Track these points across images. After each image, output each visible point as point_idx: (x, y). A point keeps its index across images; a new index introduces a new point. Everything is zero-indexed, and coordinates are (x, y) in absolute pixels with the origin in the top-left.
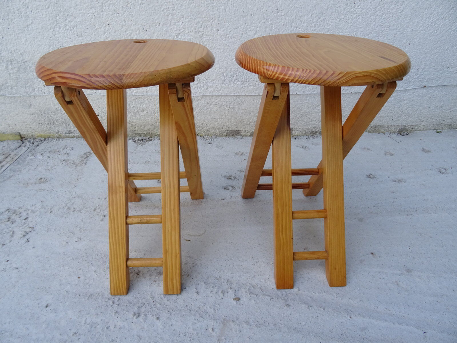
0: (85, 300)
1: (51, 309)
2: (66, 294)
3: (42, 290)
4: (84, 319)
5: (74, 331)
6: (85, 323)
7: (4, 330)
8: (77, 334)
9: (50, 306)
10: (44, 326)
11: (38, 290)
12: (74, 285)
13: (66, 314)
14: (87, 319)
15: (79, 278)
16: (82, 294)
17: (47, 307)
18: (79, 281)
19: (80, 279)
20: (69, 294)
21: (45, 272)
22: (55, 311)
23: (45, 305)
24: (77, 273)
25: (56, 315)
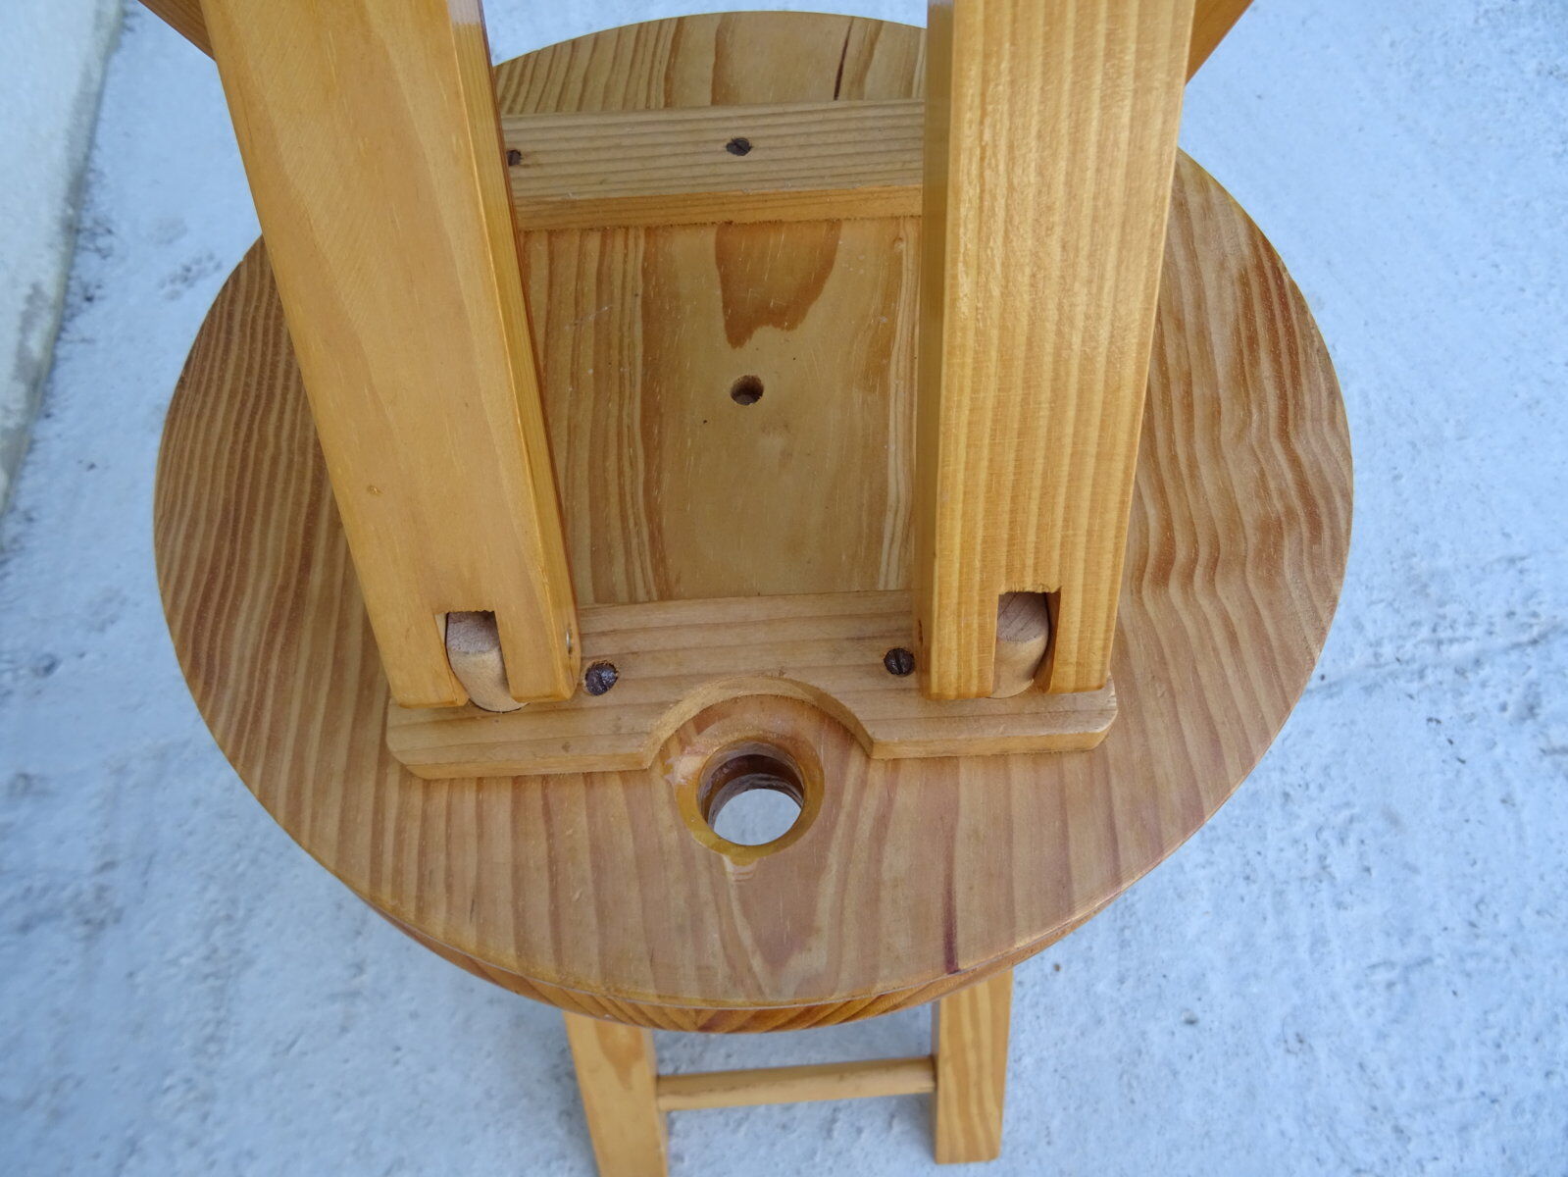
0: (1140, 899)
1: (1200, 999)
2: (1130, 982)
3: (1135, 1084)
4: (1201, 873)
5: (1242, 887)
6: (1212, 863)
7: (1304, 1120)
8: (1248, 870)
9: (1187, 1010)
10: (1255, 990)
11: (1138, 1096)
12: (1088, 971)
13: (1199, 940)
14: (1196, 866)
15: (1057, 968)
16: (1119, 924)
17: (1191, 1022)
18: (1069, 961)
19: (1060, 961)
20: (1128, 970)
21: (1055, 1124)
22: (1198, 981)
23: (1189, 1030)
24: (1037, 989)
25: (1212, 969)
